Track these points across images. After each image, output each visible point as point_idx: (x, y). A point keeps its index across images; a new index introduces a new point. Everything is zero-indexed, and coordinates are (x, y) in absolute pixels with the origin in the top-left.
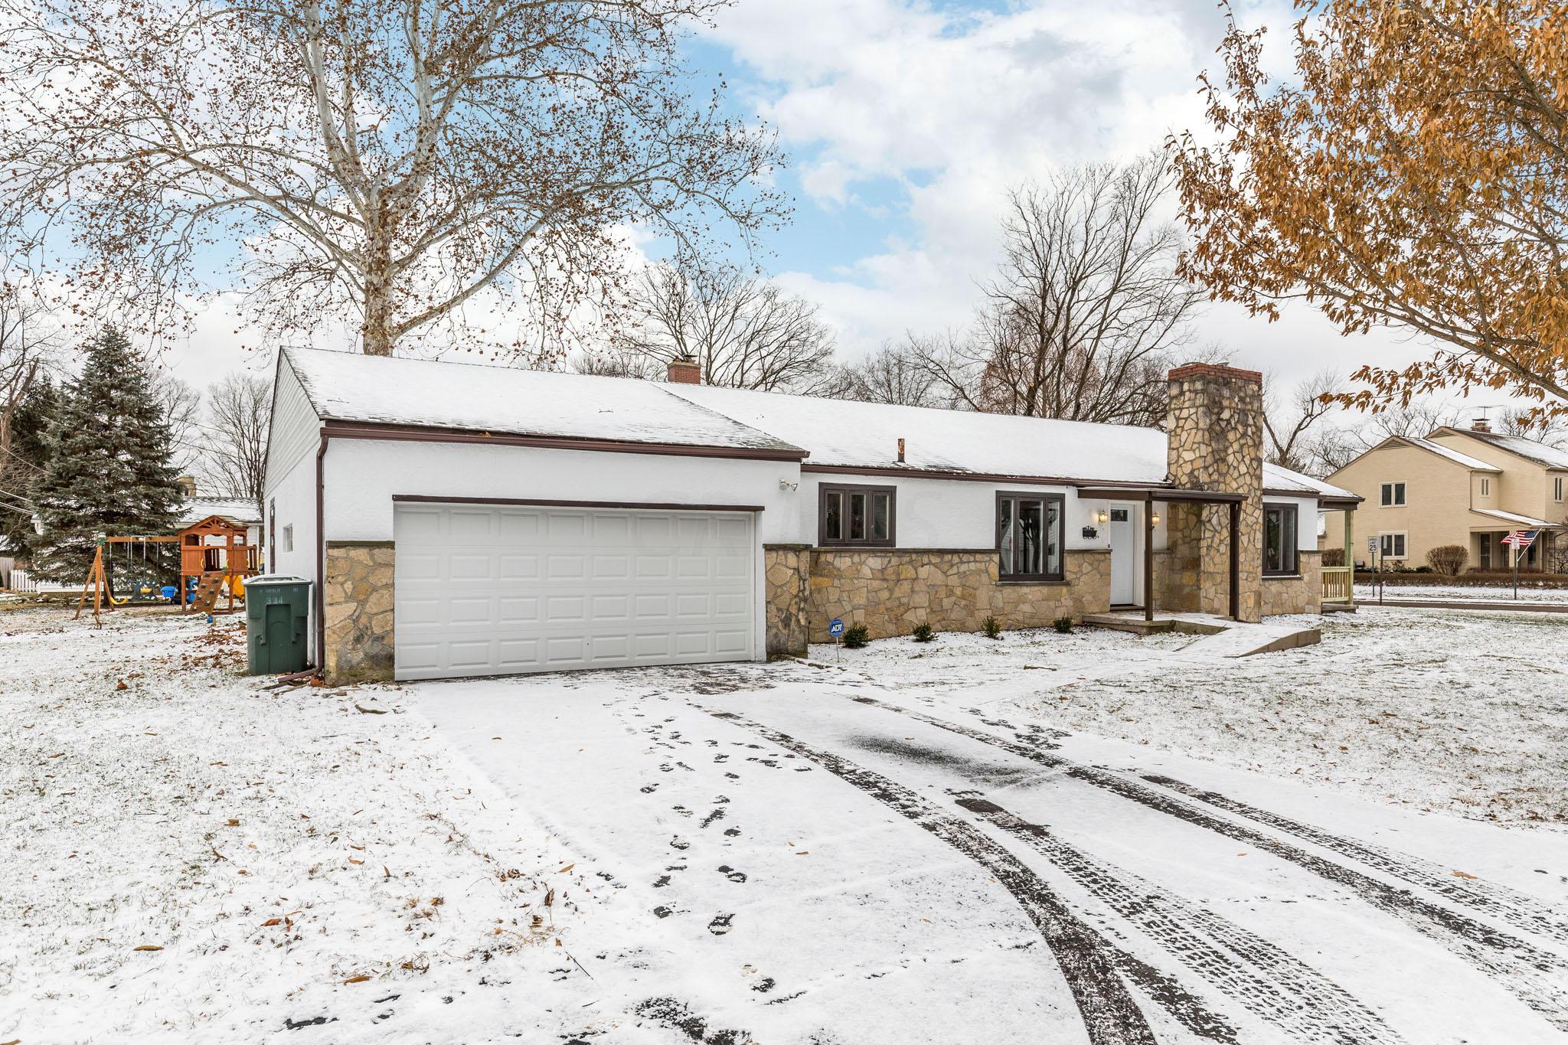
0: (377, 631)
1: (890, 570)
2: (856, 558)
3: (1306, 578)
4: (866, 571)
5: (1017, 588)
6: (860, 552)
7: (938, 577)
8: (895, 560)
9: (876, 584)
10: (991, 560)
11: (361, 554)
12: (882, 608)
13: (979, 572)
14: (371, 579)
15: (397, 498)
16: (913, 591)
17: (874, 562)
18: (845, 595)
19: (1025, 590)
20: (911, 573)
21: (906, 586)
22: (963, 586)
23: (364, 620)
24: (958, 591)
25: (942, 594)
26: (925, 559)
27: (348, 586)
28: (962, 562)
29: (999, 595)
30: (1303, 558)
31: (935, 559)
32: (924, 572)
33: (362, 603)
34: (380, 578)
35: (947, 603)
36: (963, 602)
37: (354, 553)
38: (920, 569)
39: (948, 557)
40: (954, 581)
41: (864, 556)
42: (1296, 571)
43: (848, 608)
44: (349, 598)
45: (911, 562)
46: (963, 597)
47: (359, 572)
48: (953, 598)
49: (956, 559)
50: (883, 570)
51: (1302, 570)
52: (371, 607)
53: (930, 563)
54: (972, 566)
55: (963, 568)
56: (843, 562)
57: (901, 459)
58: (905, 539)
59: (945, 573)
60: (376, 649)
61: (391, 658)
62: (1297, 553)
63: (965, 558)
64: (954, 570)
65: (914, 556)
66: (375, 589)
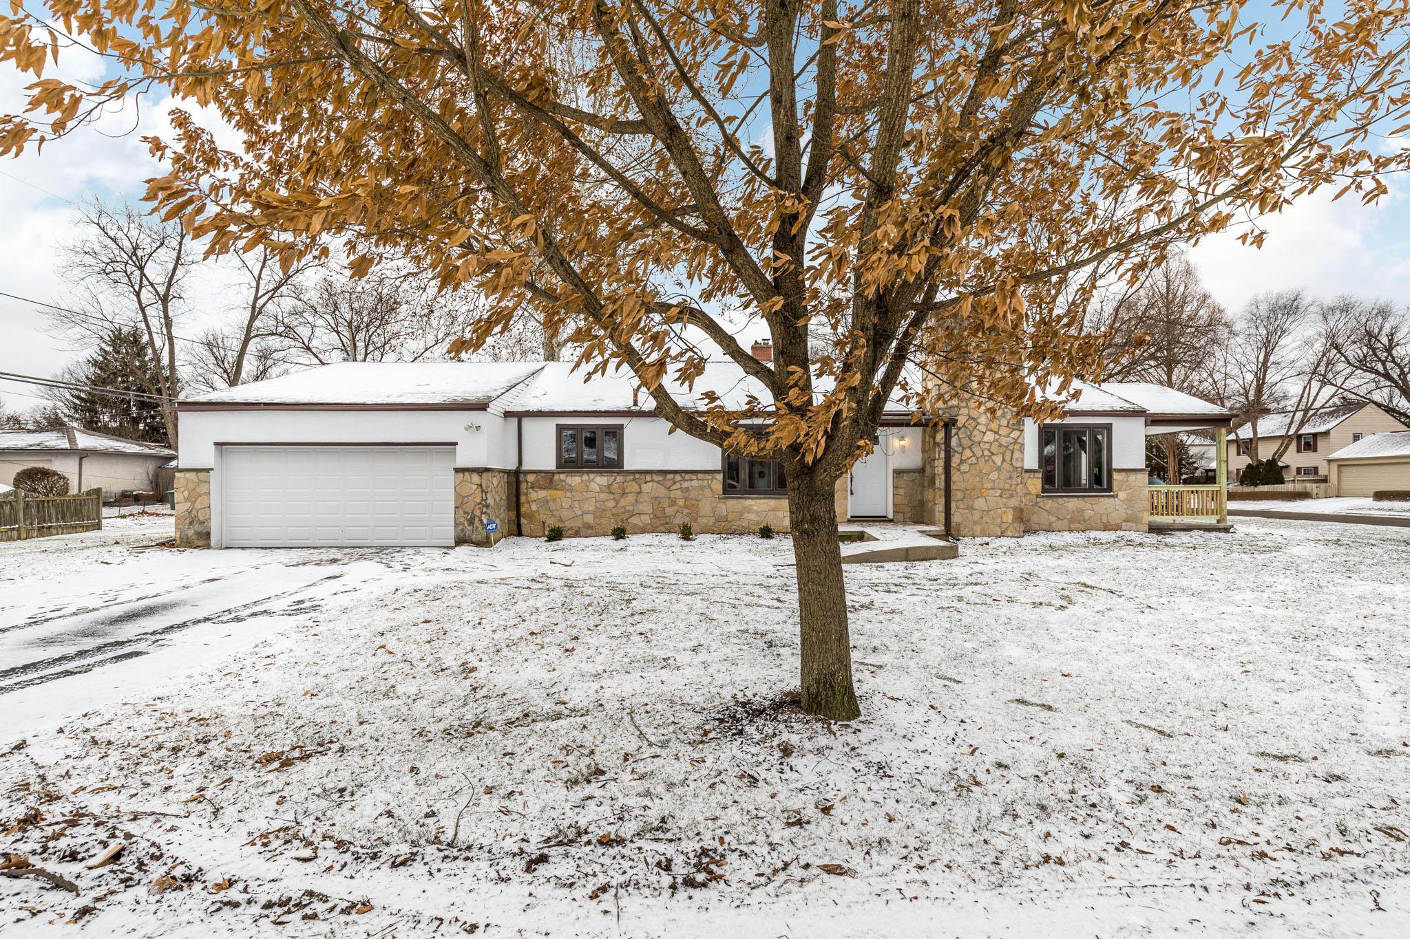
0: (201, 518)
1: (615, 486)
2: (585, 477)
3: (1122, 495)
4: (594, 487)
5: (742, 501)
6: (588, 473)
7: (662, 491)
8: (620, 479)
9: (603, 496)
10: (714, 478)
11: (192, 475)
12: (609, 514)
13: (702, 488)
14: (198, 490)
15: (216, 444)
16: (637, 501)
17: (600, 480)
18: (576, 504)
19: (750, 502)
20: (635, 488)
21: (631, 498)
22: (686, 498)
23: (194, 512)
24: (681, 502)
25: (666, 505)
26: (648, 478)
27: (186, 493)
28: (684, 480)
29: (722, 506)
30: (1115, 476)
31: (656, 478)
32: (647, 488)
33: (194, 503)
34: (202, 489)
35: (669, 511)
36: (686, 511)
37: (189, 475)
38: (644, 486)
39: (671, 476)
40: (678, 494)
41: (592, 476)
42: (1110, 489)
43: (579, 513)
44: (186, 500)
45: (634, 480)
46: (686, 507)
47: (191, 486)
48: (676, 508)
49: (678, 477)
50: (609, 486)
51: (1115, 488)
52: (198, 506)
53: (652, 481)
54: (695, 483)
55: (685, 485)
56: (575, 480)
57: (636, 403)
58: (631, 462)
59: (668, 489)
60: (199, 528)
61: (208, 534)
62: (1110, 471)
63: (687, 477)
64: (678, 486)
65: (637, 476)
66: (200, 495)
